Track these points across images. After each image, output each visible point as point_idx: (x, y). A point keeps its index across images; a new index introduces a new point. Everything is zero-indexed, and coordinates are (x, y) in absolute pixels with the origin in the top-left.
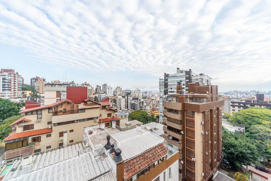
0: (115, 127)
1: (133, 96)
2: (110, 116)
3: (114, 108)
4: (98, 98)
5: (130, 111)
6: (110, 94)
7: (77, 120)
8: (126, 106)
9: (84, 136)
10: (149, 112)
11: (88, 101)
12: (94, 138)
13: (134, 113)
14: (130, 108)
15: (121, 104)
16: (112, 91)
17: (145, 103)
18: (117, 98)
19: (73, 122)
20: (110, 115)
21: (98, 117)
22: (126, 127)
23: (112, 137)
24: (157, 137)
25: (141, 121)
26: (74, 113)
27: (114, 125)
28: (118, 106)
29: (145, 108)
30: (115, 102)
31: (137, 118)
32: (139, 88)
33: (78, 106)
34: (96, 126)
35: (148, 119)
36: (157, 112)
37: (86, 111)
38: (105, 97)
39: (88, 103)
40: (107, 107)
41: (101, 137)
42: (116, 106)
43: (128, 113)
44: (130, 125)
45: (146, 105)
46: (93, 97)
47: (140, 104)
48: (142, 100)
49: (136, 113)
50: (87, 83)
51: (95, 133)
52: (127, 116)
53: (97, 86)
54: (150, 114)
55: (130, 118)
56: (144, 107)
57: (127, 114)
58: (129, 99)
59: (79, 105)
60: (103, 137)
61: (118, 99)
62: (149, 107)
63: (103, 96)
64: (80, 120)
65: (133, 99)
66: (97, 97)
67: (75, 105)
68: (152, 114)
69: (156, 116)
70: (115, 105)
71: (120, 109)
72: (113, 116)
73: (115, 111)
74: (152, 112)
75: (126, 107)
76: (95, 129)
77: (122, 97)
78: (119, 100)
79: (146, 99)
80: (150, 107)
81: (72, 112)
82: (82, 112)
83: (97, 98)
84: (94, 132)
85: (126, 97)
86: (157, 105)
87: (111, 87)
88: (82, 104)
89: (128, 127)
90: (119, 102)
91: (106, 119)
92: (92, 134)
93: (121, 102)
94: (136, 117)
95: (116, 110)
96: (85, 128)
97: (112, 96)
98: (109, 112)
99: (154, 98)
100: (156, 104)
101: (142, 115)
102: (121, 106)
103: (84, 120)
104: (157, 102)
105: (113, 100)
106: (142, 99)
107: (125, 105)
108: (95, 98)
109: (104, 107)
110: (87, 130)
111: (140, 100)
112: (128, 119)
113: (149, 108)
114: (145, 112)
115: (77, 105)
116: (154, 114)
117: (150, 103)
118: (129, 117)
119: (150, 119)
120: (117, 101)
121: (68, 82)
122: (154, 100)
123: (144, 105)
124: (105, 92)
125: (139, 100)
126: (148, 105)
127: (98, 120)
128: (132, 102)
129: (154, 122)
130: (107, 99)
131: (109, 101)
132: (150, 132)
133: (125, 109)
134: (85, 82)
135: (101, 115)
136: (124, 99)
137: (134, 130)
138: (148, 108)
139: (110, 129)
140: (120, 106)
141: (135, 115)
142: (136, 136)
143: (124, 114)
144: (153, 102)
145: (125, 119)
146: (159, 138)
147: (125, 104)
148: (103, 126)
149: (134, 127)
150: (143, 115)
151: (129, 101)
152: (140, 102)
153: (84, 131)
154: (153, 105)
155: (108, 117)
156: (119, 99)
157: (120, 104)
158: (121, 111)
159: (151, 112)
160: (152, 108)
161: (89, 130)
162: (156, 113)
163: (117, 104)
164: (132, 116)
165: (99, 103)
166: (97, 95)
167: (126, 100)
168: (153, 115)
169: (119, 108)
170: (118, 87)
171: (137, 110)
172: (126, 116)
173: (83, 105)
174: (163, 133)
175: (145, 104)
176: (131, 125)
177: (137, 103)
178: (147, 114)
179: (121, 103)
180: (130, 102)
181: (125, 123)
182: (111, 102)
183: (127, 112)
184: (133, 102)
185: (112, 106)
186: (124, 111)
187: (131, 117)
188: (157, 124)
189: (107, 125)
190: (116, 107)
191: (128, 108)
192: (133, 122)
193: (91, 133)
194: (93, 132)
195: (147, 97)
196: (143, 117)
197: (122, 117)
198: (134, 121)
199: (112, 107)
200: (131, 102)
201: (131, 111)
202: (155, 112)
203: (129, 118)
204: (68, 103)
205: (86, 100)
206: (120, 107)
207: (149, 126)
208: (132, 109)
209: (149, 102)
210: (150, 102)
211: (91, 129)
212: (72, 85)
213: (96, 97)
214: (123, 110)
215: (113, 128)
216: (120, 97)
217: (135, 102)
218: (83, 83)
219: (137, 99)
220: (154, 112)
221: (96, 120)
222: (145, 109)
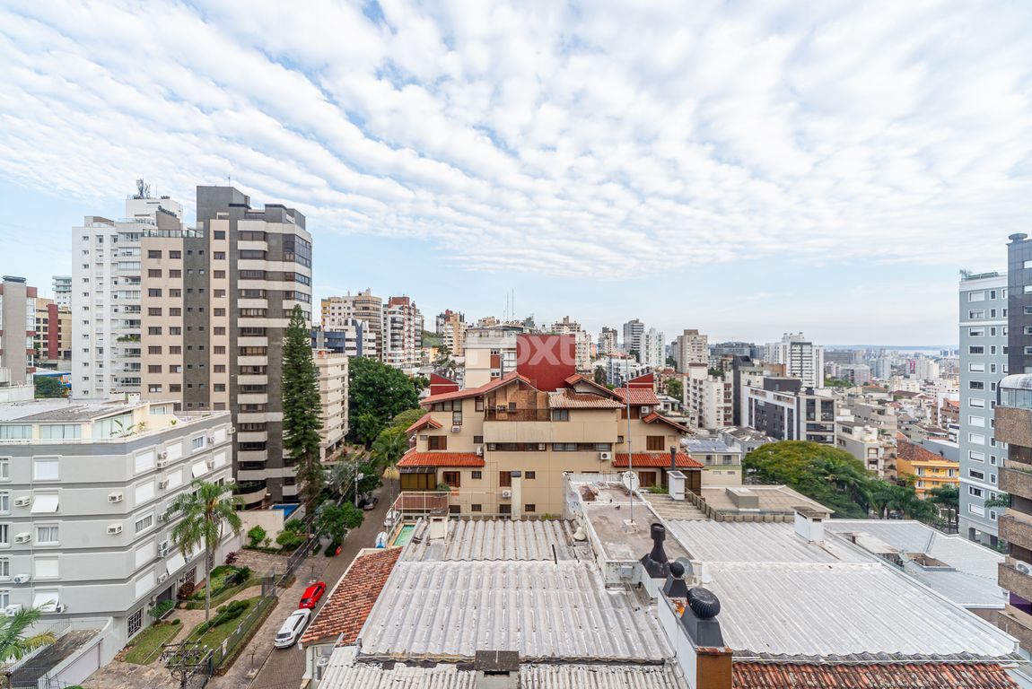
0: (682, 497)
1: (767, 373)
2: (657, 447)
3: (674, 417)
4: (608, 375)
5: (752, 439)
6: (654, 361)
7: (546, 444)
8: (731, 413)
9: (569, 500)
10: (873, 457)
11: (579, 382)
12: (601, 517)
13: (776, 452)
14: (750, 423)
15: (706, 405)
16: (663, 349)
17: (844, 407)
18: (687, 375)
19: (534, 447)
20: (657, 444)
21: (611, 444)
22: (732, 507)
23: (670, 533)
24: (949, 612)
25: (818, 495)
26: (536, 419)
27: (677, 485)
28: (691, 410)
29: (847, 435)
30: (676, 392)
31: (795, 480)
32: (804, 335)
33: (547, 398)
34: (608, 476)
35: (869, 494)
36: (937, 470)
37: (573, 416)
38: (637, 372)
39: (578, 389)
40: (647, 410)
41: (627, 522)
42: (680, 409)
43: (743, 449)
44: (753, 501)
45: (852, 419)
46: (590, 371)
47: (808, 414)
48: (825, 393)
49: (787, 452)
50: (571, 321)
51: (603, 500)
52: (738, 461)
53: (605, 330)
54: (881, 474)
55: (750, 470)
56: (838, 430)
57: (736, 449)
58: (743, 382)
59: (550, 393)
60: (634, 523)
61: (689, 379)
62: (875, 431)
63: (628, 368)
64: (553, 444)
65: (769, 385)
66: (603, 370)
67: (541, 394)
68: (894, 473)
69: (929, 487)
70: (676, 407)
71: (701, 425)
72: (673, 450)
73: (680, 430)
74: (894, 462)
75: (731, 420)
76: (603, 485)
77: (709, 373)
78: (695, 388)
79: (847, 391)
80: (882, 432)
81: (532, 415)
82: (560, 420)
83: (605, 373)
84: (600, 493)
85: (730, 375)
86: (939, 430)
87: (658, 331)
88: (560, 391)
89: (741, 510)
90: (695, 395)
91: (642, 456)
92: (594, 499)
93: (703, 394)
94: (784, 470)
95: (684, 428)
96: (572, 476)
97: (661, 369)
98: (656, 432)
99: (914, 385)
100: (928, 422)
101: (827, 467)
102: (706, 412)
103: (564, 446)
104: (934, 407)
105: (665, 382)
106: (821, 386)
107: (726, 409)
108: (596, 374)
109: (636, 410)
110: (578, 483)
111: (810, 391)
112: (739, 472)
113: (874, 435)
114: (848, 458)
115: (545, 393)
116: (913, 478)
117: (881, 412)
118: (747, 465)
119: (885, 502)
120: (685, 388)
121: (518, 322)
122: (910, 395)
123: (838, 419)
124: (635, 354)
125: (803, 389)
126: (863, 419)
127: (610, 456)
128: (762, 400)
129: (916, 522)
130: (645, 380)
131: (652, 387)
132: (890, 570)
133: (721, 427)
134: (564, 319)
135: (622, 437)
136: (719, 384)
137: (783, 531)
138: (867, 438)
139: (660, 499)
140: (701, 411)
141: (779, 461)
142: (796, 564)
143: (718, 447)
144: (906, 407)
145: (724, 472)
146: (966, 623)
147: (723, 405)
148: (631, 480)
149: (784, 517)
150: (832, 471)
151: (746, 394)
152: (811, 404)
153: (570, 487)
154: (905, 424)
155: (649, 452)
156: (695, 381)
157: (701, 404)
158: (703, 432)
159: (889, 463)
160: (894, 442)
161: (583, 483)
162: (928, 474)
163: (685, 403)
164: (759, 464)
165: (614, 391)
166: (603, 363)
167: (731, 390)
168: (905, 478)
169: (696, 422)
170: (688, 332)
171: (791, 437)
172: (728, 457)
173: (564, 395)
174: (1003, 606)
175: (844, 415)
176: (757, 505)
177: (794, 407)
178: (859, 466)
179: (704, 401)
180: (750, 399)
181: (723, 488)
182: (660, 391)
183: (733, 440)
184: (770, 397)
185: (662, 409)
186: (720, 435)
187: (758, 468)
188: (939, 535)
189: (645, 479)
190: (679, 414)
191: (737, 422)
192: (768, 493)
193: (590, 496)
194: (596, 494)
195: (859, 380)
196: (833, 481)
197: (709, 458)
198: (778, 487)
199: (663, 413)
200: (754, 397)
201: (757, 438)
202: (920, 468)
203: (744, 470)
204: (522, 386)
205: (571, 380)
206: (700, 418)
207: (873, 533)
208: (764, 433)
209: (875, 405)
210: (880, 407)
211: (590, 481)
212: (530, 330)
213: (599, 371)
214: (712, 432)
215: (673, 500)
216: (700, 374)
217: (779, 398)
218: (559, 322)
219: (794, 386)
220: (911, 467)
221: (605, 456)
222: (841, 441)
